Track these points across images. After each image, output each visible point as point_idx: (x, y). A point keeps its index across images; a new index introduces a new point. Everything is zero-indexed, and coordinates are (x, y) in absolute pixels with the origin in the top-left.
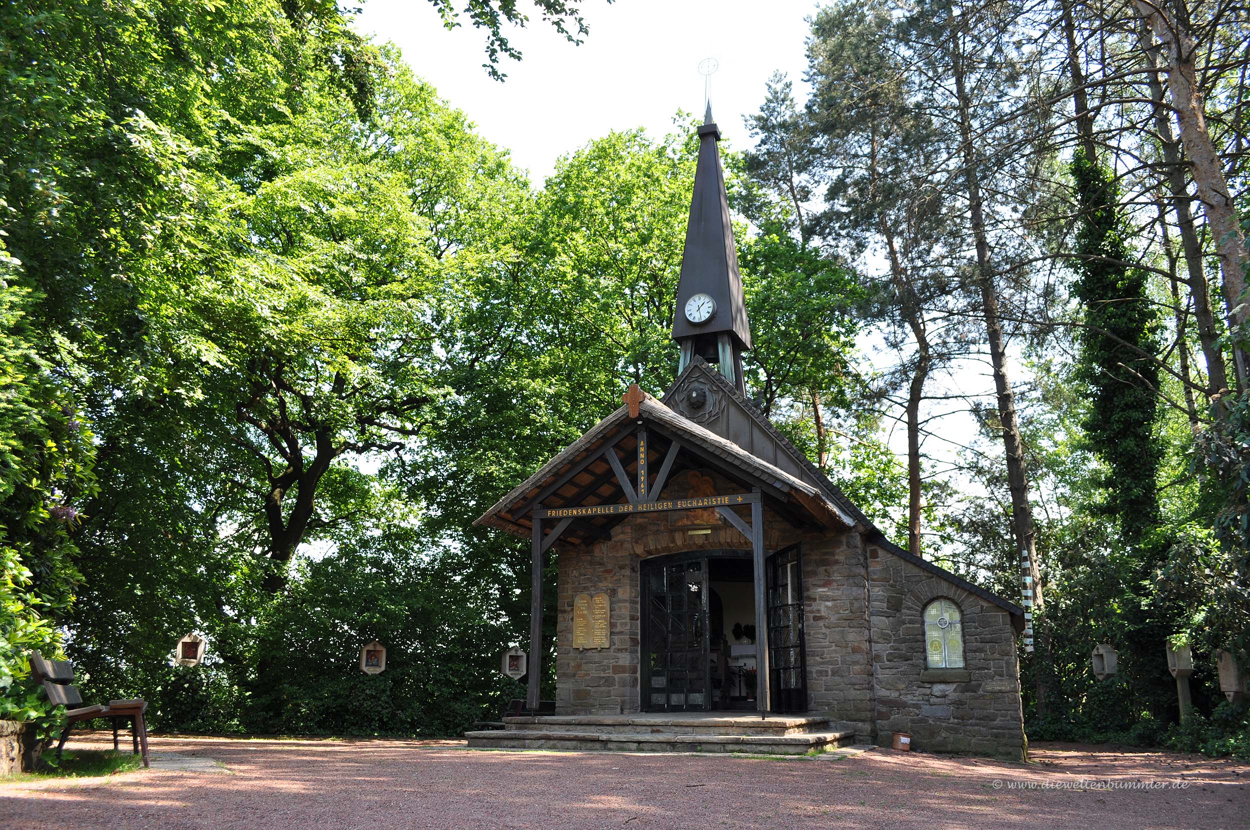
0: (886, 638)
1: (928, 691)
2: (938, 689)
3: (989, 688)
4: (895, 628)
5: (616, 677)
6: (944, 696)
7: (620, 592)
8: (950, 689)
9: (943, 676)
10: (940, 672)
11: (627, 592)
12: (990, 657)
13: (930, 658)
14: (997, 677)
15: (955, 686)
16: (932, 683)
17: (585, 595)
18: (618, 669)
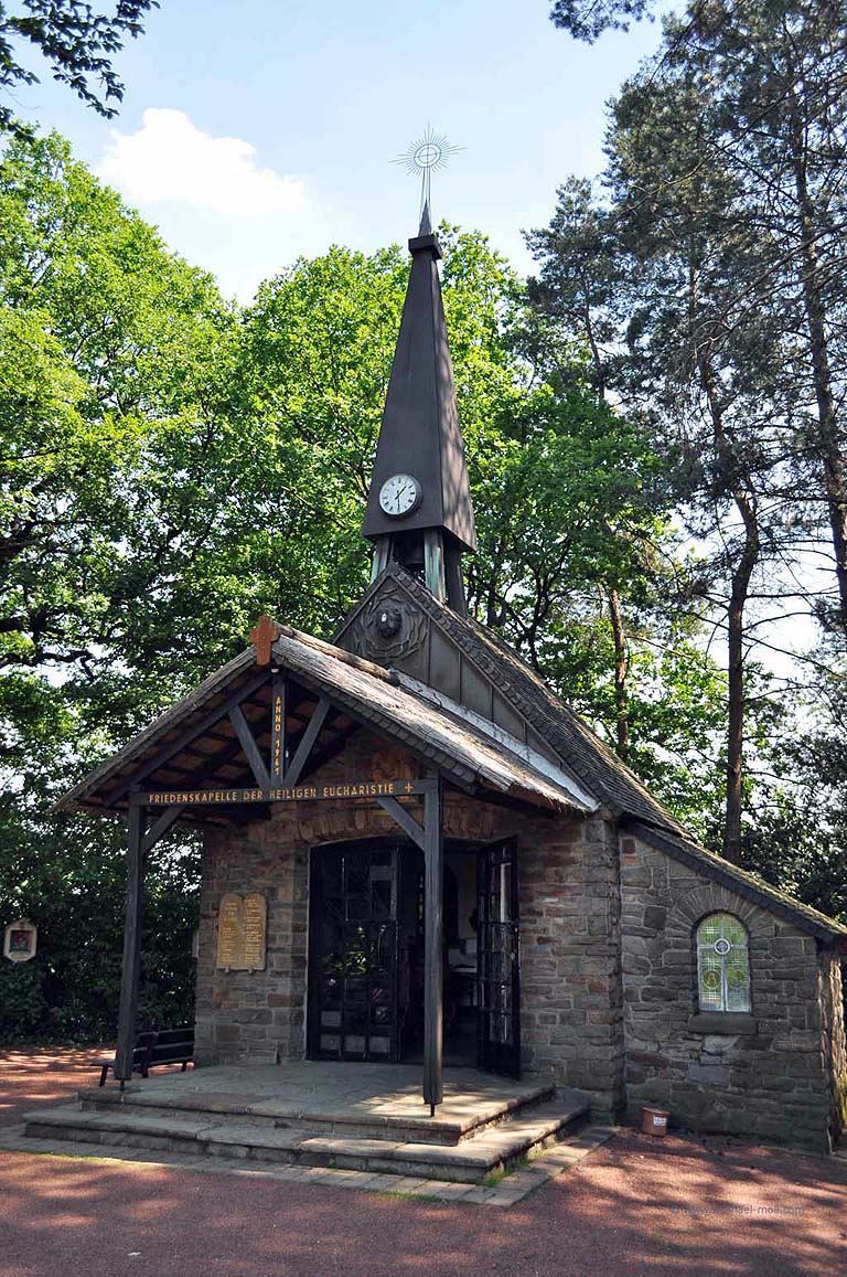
0: (643, 968)
1: (698, 1046)
2: (712, 1043)
3: (783, 1045)
4: (655, 953)
5: (273, 1011)
6: (721, 1054)
7: (281, 892)
8: (728, 1044)
9: (719, 1025)
10: (716, 1018)
11: (292, 892)
12: (785, 1000)
13: (703, 999)
14: (795, 1030)
15: (735, 1040)
16: (704, 1034)
17: (233, 896)
18: (276, 1000)
